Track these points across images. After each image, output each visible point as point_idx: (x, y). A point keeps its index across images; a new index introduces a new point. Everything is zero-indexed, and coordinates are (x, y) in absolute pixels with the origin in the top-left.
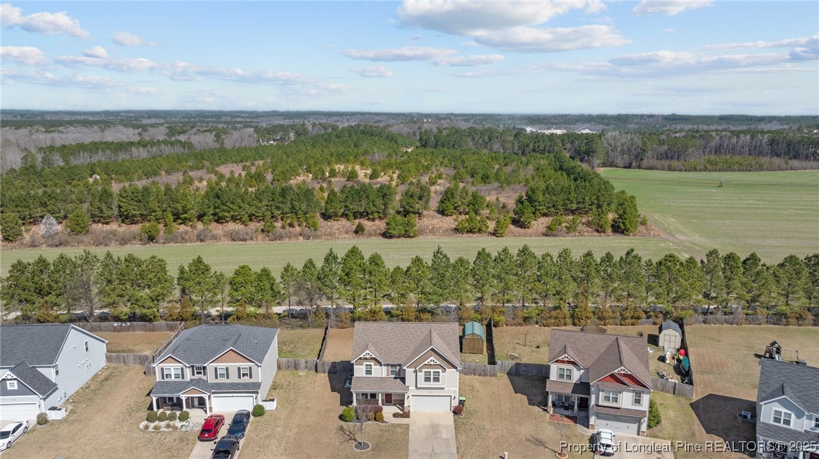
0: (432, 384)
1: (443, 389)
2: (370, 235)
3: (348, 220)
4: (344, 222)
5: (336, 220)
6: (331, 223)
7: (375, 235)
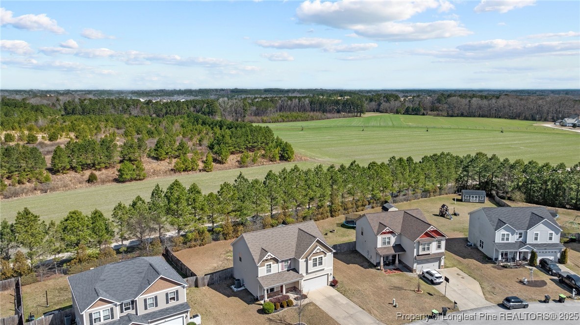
0: (318, 268)
1: (323, 269)
2: (103, 182)
3: (76, 172)
4: (72, 174)
5: (65, 173)
6: (60, 176)
7: (109, 181)
